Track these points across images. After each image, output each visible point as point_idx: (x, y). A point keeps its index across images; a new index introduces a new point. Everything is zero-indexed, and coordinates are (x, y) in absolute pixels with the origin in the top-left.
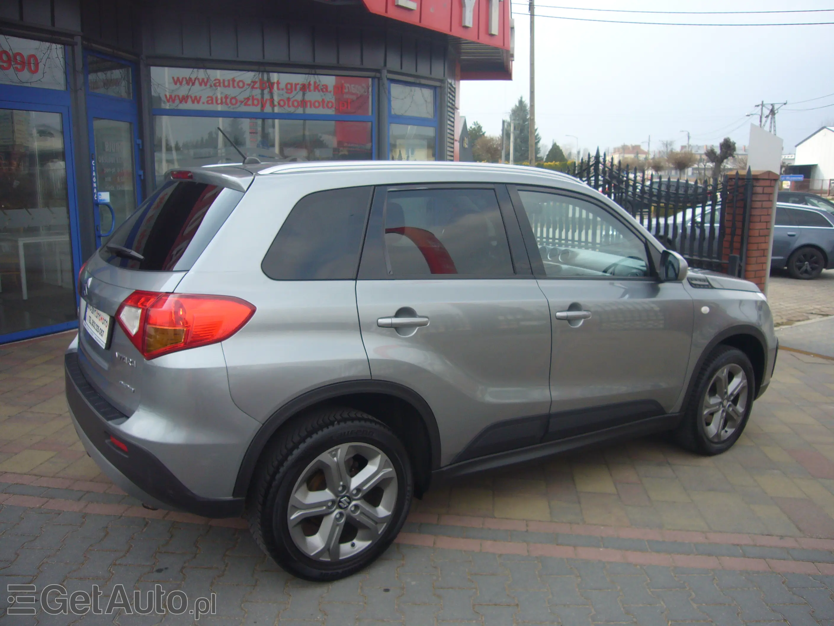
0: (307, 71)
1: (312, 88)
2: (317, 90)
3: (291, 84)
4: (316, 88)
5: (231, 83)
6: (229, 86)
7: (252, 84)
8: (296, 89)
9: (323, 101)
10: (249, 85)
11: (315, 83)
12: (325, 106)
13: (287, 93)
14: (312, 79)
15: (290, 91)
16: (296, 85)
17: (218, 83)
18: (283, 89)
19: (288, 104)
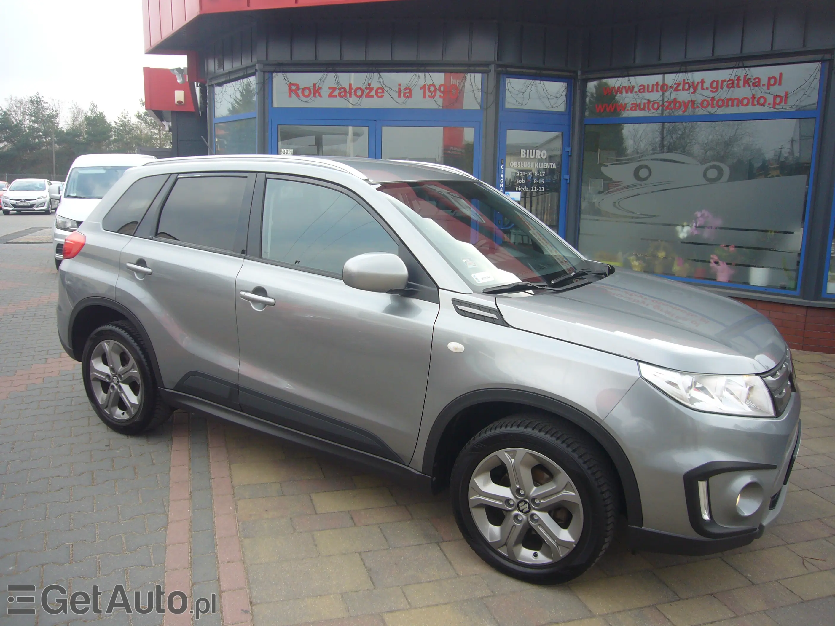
0: (733, 64)
1: (741, 83)
2: (747, 85)
3: (717, 82)
4: (747, 82)
5: (655, 87)
6: (652, 91)
7: (675, 86)
8: (722, 87)
9: (753, 97)
10: (671, 87)
11: (745, 76)
12: (756, 103)
13: (712, 91)
14: (741, 72)
15: (714, 90)
16: (723, 82)
17: (643, 89)
18: (707, 88)
19: (712, 104)
